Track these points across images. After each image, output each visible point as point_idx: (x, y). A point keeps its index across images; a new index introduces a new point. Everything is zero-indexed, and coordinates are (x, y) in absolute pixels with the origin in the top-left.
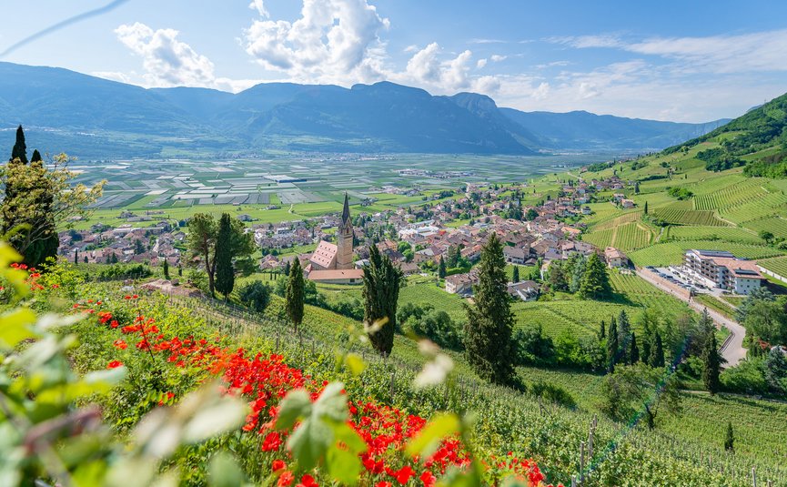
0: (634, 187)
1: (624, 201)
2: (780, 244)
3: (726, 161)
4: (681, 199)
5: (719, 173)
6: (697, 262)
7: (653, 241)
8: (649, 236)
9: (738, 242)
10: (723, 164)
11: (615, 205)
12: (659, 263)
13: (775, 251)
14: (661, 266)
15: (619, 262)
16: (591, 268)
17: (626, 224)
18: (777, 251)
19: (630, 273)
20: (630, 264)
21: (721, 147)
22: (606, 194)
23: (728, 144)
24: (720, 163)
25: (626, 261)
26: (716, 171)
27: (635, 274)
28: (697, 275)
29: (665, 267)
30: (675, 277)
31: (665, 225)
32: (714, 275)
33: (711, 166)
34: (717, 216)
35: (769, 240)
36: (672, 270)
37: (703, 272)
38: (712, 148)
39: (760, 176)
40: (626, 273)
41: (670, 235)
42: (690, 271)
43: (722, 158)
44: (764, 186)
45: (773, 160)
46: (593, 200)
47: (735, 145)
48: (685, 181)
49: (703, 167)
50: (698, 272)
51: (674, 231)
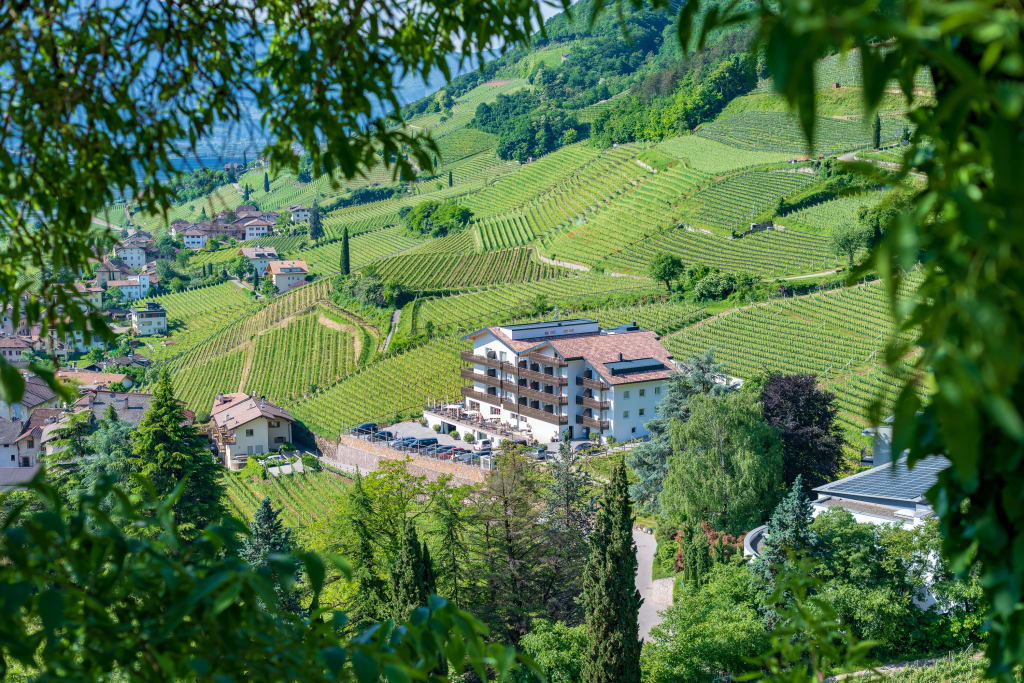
0: (308, 225)
1: (276, 266)
2: (699, 285)
3: (548, 127)
4: (443, 231)
5: (532, 165)
6: (505, 367)
7: (373, 355)
8: (358, 346)
9: (601, 305)
10: (541, 134)
11: (250, 287)
12: (391, 411)
13: (688, 309)
14: (398, 419)
15: (262, 435)
16: (150, 454)
17: (284, 323)
18: (692, 308)
19: (299, 466)
20: (301, 439)
21: (532, 88)
22: (217, 258)
23: (549, 77)
24: (533, 132)
25: (285, 431)
26: (523, 160)
27: (318, 468)
28: (505, 416)
29: (413, 418)
30: (445, 440)
31: (402, 299)
32: (553, 399)
33: (512, 146)
34: (541, 256)
35: (674, 283)
36: (434, 420)
37: (522, 401)
38: (511, 92)
39: (632, 139)
40: (287, 469)
41: (421, 324)
42: (485, 409)
43: (537, 115)
44: (645, 159)
45: (658, 91)
46: (175, 282)
47: (565, 81)
48: (448, 192)
49: (492, 154)
50: (508, 406)
51: (429, 311)
